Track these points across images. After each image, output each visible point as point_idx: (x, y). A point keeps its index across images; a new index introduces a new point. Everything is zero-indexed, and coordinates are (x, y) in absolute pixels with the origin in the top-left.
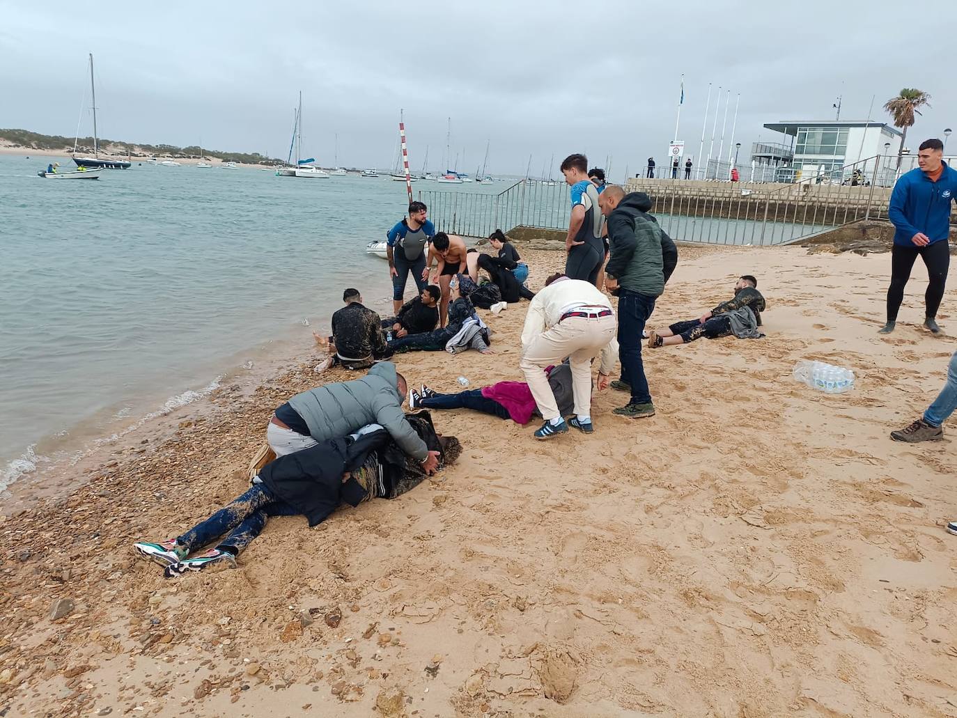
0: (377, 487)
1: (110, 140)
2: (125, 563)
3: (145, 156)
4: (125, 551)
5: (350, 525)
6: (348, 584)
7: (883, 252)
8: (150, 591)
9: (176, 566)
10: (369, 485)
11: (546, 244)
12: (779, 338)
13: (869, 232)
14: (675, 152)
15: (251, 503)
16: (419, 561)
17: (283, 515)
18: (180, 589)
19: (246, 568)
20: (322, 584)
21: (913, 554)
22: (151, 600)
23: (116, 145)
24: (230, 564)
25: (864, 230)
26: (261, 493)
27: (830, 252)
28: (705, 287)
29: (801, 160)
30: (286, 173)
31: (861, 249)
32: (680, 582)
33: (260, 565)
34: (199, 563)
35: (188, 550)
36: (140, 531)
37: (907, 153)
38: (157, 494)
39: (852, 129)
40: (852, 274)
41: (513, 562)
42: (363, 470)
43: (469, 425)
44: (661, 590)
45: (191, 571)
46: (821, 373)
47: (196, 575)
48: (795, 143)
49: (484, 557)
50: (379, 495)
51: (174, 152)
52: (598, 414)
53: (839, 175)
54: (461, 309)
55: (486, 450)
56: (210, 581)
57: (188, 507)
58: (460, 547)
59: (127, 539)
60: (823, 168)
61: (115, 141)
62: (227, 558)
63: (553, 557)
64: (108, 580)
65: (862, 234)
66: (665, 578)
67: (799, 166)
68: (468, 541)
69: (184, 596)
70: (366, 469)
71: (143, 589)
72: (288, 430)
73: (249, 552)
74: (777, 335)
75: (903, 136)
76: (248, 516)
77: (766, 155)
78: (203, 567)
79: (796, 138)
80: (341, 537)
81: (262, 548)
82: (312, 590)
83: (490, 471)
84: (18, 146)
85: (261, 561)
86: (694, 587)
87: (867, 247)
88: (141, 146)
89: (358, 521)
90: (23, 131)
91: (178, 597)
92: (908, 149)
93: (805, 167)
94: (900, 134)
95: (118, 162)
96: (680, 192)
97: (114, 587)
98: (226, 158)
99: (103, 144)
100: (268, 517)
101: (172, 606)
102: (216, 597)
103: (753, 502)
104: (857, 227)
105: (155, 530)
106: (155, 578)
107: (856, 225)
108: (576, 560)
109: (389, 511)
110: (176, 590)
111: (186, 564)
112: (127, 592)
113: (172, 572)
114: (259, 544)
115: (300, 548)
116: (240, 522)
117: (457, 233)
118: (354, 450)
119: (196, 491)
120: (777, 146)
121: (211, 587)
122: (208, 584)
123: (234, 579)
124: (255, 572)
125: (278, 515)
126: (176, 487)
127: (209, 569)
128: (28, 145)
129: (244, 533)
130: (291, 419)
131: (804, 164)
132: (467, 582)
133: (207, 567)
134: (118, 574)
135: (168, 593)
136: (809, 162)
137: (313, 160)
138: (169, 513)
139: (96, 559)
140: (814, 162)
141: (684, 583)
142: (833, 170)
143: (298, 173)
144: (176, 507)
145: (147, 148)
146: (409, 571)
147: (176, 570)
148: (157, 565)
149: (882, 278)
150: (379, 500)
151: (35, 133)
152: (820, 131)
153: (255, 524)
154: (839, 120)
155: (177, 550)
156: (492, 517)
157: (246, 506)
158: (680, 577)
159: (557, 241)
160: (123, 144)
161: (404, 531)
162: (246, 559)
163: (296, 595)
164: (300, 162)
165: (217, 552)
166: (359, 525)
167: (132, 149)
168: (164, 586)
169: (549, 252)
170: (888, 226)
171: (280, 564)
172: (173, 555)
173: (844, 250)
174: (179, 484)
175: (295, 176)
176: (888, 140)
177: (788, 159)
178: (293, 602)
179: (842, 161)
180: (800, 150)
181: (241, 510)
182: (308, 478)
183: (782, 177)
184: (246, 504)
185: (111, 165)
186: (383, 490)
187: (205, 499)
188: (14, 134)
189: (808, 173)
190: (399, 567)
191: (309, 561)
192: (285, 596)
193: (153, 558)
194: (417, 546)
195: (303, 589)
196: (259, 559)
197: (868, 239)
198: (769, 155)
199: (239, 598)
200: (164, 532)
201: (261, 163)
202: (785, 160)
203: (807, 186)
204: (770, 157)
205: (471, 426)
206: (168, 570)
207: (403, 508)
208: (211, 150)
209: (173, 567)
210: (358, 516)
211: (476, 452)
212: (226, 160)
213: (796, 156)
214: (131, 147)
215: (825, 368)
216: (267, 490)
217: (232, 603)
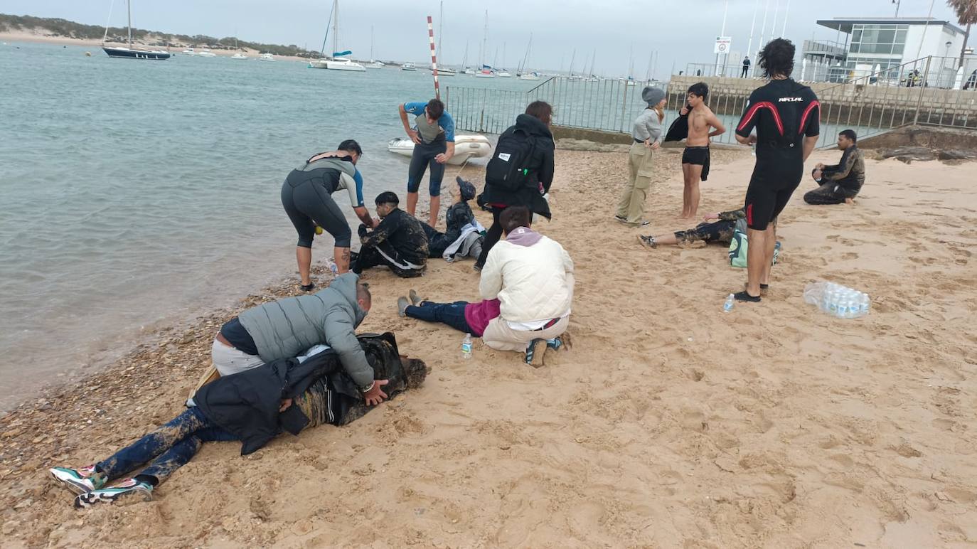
0: (325, 414)
1: (148, 30)
2: (39, 488)
3: (181, 46)
4: (43, 475)
5: (288, 454)
6: (265, 525)
7: (928, 160)
8: (56, 523)
9: (86, 497)
10: (315, 412)
11: (575, 144)
12: (799, 254)
13: (917, 137)
14: (721, 49)
15: (181, 429)
16: (350, 500)
17: (219, 440)
18: (86, 522)
19: (161, 502)
20: (237, 524)
21: (899, 513)
22: (53, 534)
23: (153, 35)
24: (144, 496)
25: (911, 135)
26: (193, 417)
27: (872, 158)
28: (732, 194)
29: (855, 59)
30: (320, 66)
31: (905, 156)
32: (630, 535)
33: (179, 498)
34: (111, 494)
35: (106, 479)
36: (68, 452)
37: (970, 52)
38: (98, 411)
39: (911, 27)
40: (890, 183)
41: (452, 505)
42: (307, 395)
43: (446, 342)
44: (606, 545)
45: (103, 502)
46: (833, 296)
47: (107, 507)
48: (850, 42)
49: (421, 498)
50: (327, 421)
51: (210, 43)
52: (585, 335)
53: (895, 75)
54: (459, 214)
55: (456, 373)
56: (119, 515)
57: (125, 426)
58: (399, 486)
59: (49, 462)
60: (878, 68)
61: (152, 31)
62: (141, 490)
63: (498, 500)
64: (15, 509)
65: (909, 139)
66: (614, 531)
67: (852, 65)
68: (410, 478)
69: (89, 530)
70: (311, 394)
71: (49, 520)
72: (232, 348)
73: (171, 483)
74: (797, 250)
75: (966, 34)
76: (177, 442)
77: (819, 53)
78: (115, 498)
79: (851, 36)
80: (275, 469)
81: (186, 479)
82: (224, 530)
83: (455, 396)
84: (57, 35)
85: (180, 494)
86: (643, 543)
87: (912, 154)
88: (177, 36)
89: (298, 450)
90: (62, 20)
91: (82, 531)
92: (971, 49)
93: (858, 67)
94: (962, 32)
95: (153, 52)
96: (726, 91)
97: (18, 517)
98: (263, 49)
99: (139, 34)
100: (202, 443)
101: (73, 543)
102: (121, 533)
103: (732, 444)
104: (904, 132)
105: (84, 452)
106: (64, 508)
107: (903, 130)
108: (521, 504)
109: (333, 440)
110: (82, 523)
111: (97, 494)
112: (30, 523)
113: (82, 503)
114: (184, 474)
115: (227, 479)
116: (168, 449)
117: (485, 131)
118: (296, 374)
119: (139, 408)
120: (830, 44)
121: (117, 522)
122: (116, 518)
123: (145, 514)
124: (172, 505)
125: (214, 440)
126: (119, 403)
127: (121, 501)
128: (66, 34)
129: (169, 461)
130: (238, 337)
131: (859, 63)
132: (396, 527)
133: (120, 498)
134: (28, 502)
135: (74, 527)
136: (863, 61)
137: (350, 53)
138: (105, 433)
139: (12, 483)
140: (869, 61)
141: (634, 539)
142: (889, 70)
143: (330, 64)
144: (112, 425)
145: (184, 38)
146: (337, 512)
147: (87, 501)
148: (69, 494)
149: (922, 189)
150: (328, 426)
151: (73, 22)
152: (876, 29)
153: (184, 451)
154: (898, 16)
155: (93, 477)
156: (442, 451)
157: (175, 432)
158: (630, 531)
159: (587, 141)
160: (160, 34)
161: (345, 463)
162: (166, 491)
163: (207, 536)
164: (336, 55)
165: (133, 481)
166: (297, 455)
167: (169, 39)
168: (71, 517)
169: (575, 152)
170: (938, 132)
171: (198, 499)
172: (88, 483)
173: (886, 157)
174: (124, 400)
175: (327, 68)
176: (951, 38)
177: (842, 58)
178: (201, 544)
179: (900, 60)
180: (854, 48)
181: (169, 436)
182: (243, 403)
183: (834, 76)
184: (175, 430)
185: (144, 55)
186: (332, 416)
187: (144, 419)
188: (53, 22)
189: (861, 72)
190: (327, 505)
191: (232, 495)
192: (193, 536)
193: (68, 486)
194: (353, 482)
195: (216, 529)
196: (179, 491)
197: (916, 145)
198: (822, 53)
199: (148, 535)
200: (91, 454)
201: (299, 56)
202: (839, 58)
203: (859, 87)
204: (823, 55)
205: (447, 344)
206: (77, 500)
207: (350, 436)
208: (248, 41)
209: (83, 498)
210: (299, 445)
211: (445, 374)
212: (263, 52)
213: (850, 55)
214: (169, 37)
215: (838, 291)
216: (200, 414)
217: (135, 542)
